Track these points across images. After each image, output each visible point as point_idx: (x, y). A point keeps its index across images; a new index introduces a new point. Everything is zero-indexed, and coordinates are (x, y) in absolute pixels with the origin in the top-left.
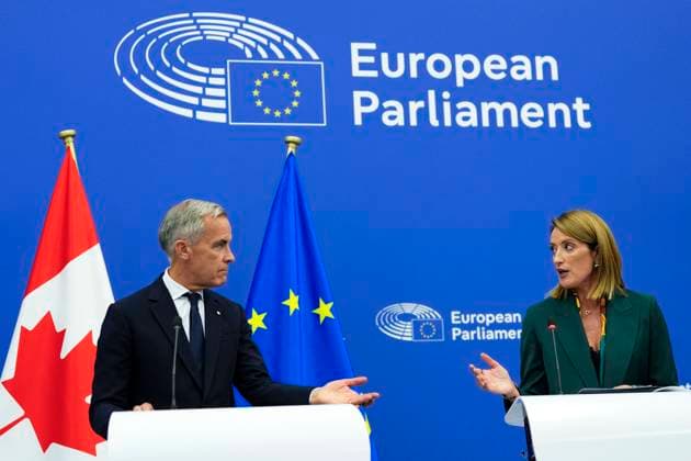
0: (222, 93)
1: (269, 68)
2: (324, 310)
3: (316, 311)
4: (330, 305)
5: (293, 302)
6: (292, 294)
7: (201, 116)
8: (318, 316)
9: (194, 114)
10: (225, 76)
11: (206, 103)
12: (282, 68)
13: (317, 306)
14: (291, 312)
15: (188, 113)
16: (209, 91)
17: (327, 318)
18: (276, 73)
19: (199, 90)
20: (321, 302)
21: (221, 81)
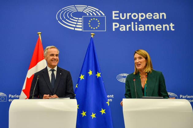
0: (81, 24)
1: (92, 18)
2: (98, 75)
3: (97, 75)
4: (100, 73)
5: (90, 73)
6: (90, 71)
7: (76, 29)
8: (97, 76)
9: (74, 29)
10: (82, 20)
11: (77, 26)
12: (96, 18)
13: (97, 74)
14: (90, 75)
15: (73, 29)
16: (78, 24)
17: (99, 77)
18: (94, 19)
19: (76, 23)
20: (98, 73)
21: (81, 21)
